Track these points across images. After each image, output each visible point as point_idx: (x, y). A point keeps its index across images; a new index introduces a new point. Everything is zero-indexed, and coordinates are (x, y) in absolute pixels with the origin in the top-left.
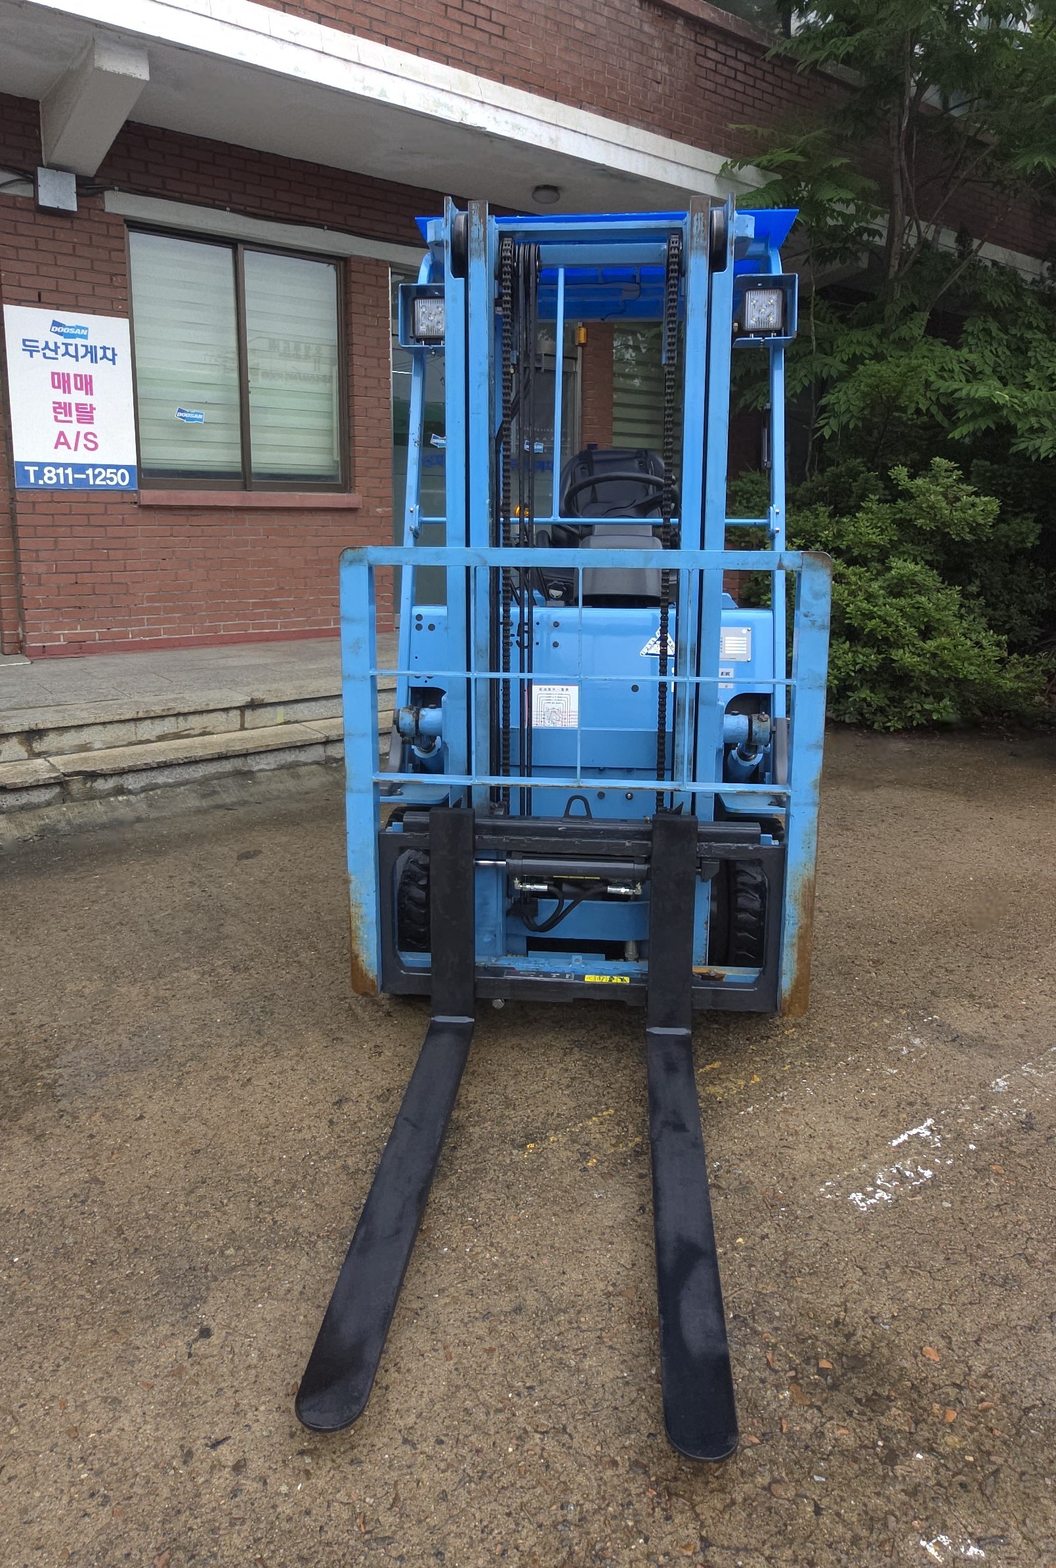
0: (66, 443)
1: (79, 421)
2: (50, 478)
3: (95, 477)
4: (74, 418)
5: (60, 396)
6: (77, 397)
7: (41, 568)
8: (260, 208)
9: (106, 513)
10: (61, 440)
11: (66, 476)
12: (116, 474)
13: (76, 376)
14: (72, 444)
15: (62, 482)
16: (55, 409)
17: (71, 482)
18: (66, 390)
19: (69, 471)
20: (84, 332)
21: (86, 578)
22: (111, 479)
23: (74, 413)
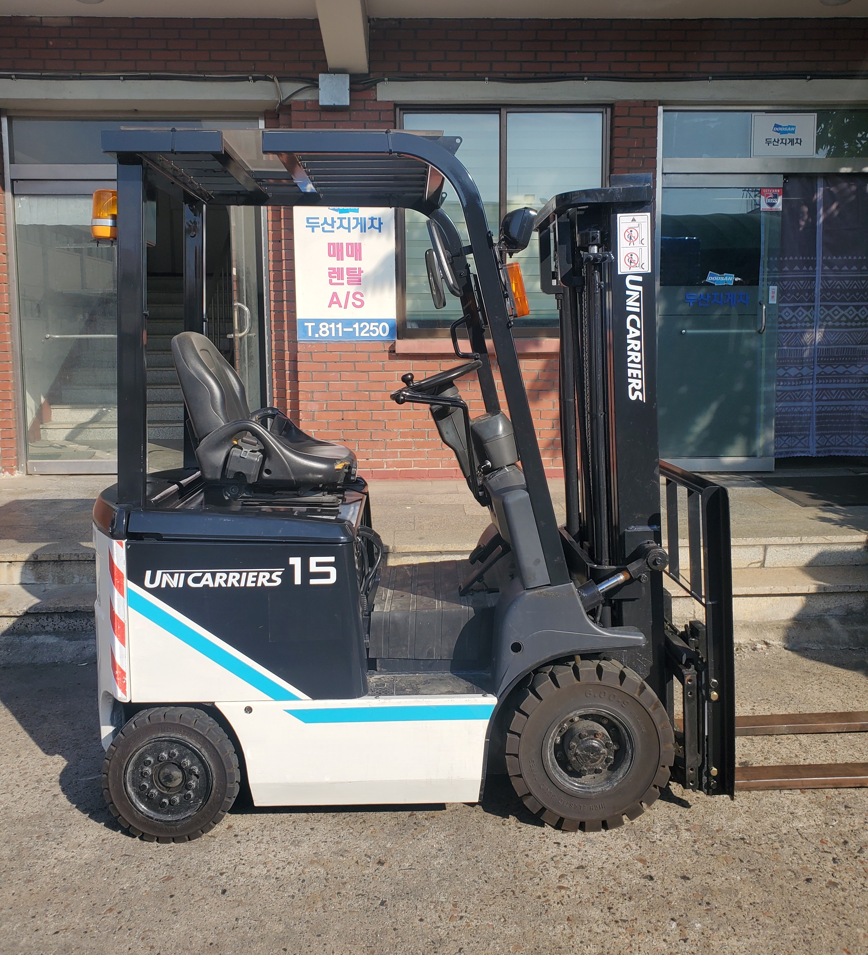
0: (338, 303)
1: (349, 283)
2: (324, 332)
3: (361, 330)
4: (345, 281)
5: (334, 263)
6: (348, 262)
7: (314, 406)
9: (368, 361)
10: (334, 300)
11: (337, 330)
12: (378, 327)
13: (348, 244)
15: (333, 335)
16: (330, 274)
17: (340, 335)
18: (340, 258)
19: (340, 326)
22: (374, 332)
23: (346, 276)
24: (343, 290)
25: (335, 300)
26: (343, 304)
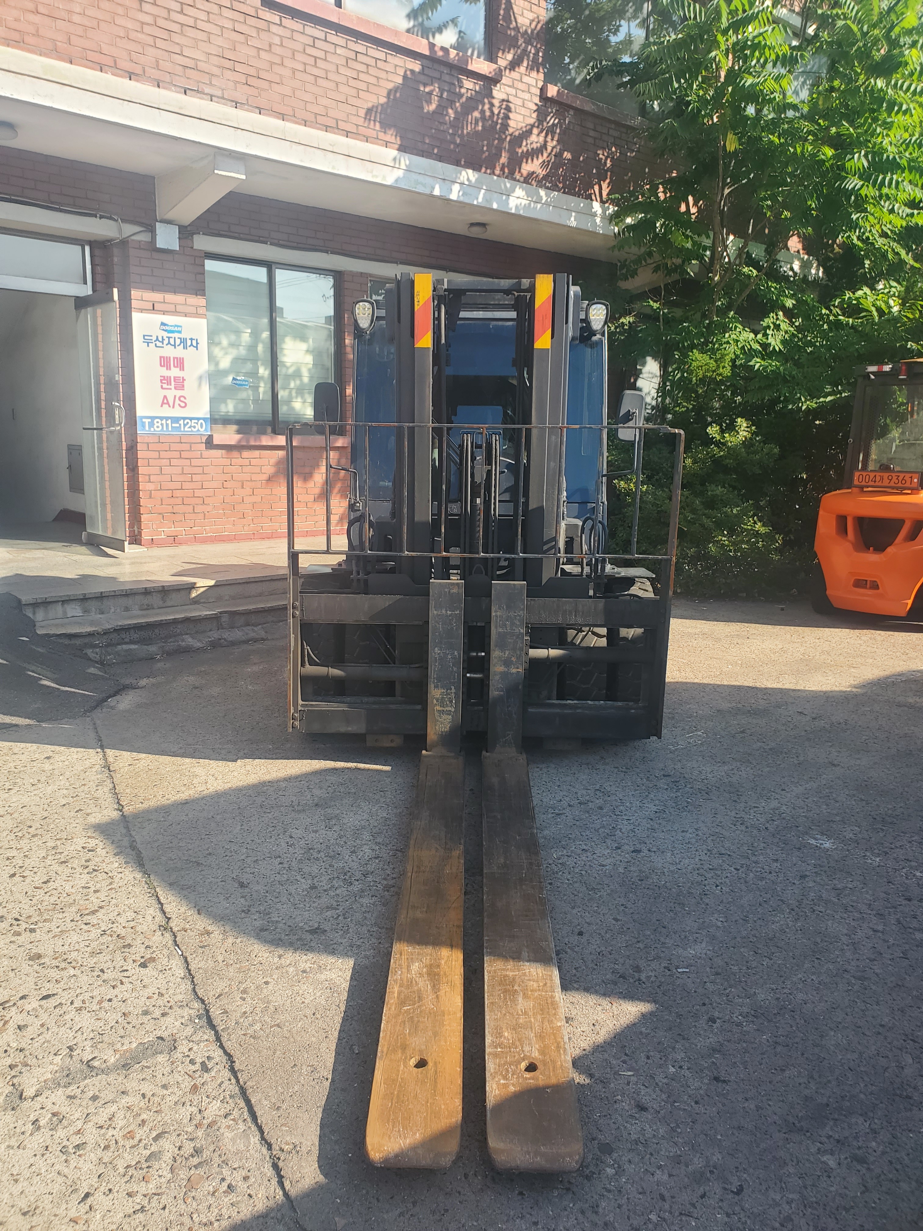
0: (168, 403)
1: (175, 388)
2: (157, 426)
3: (185, 425)
5: (164, 372)
6: (175, 372)
7: (151, 486)
8: (288, 241)
9: (190, 450)
11: (167, 425)
12: (197, 423)
13: (174, 358)
14: (171, 404)
15: (165, 429)
16: (161, 380)
17: (170, 429)
18: (169, 368)
19: (169, 422)
20: (179, 329)
21: (178, 493)
22: (194, 427)
23: (173, 383)
24: (171, 394)
25: (165, 401)
26: (171, 405)
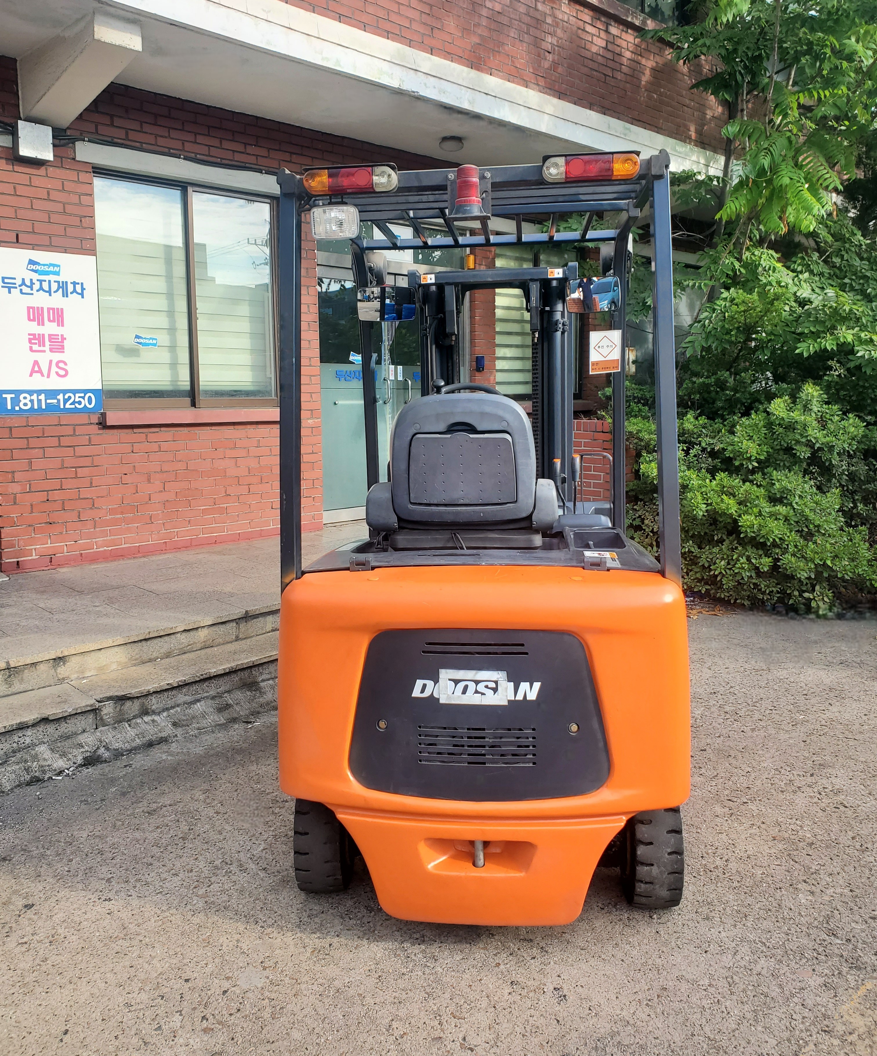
0: (40, 371)
1: (51, 350)
2: (25, 403)
3: (65, 401)
4: (47, 348)
5: (35, 328)
6: (50, 328)
7: (15, 489)
8: (207, 155)
9: (74, 435)
11: (39, 401)
12: (83, 398)
13: (49, 309)
15: (36, 407)
16: (30, 340)
17: (44, 407)
18: (41, 323)
19: (42, 397)
20: (56, 269)
21: (57, 495)
22: (80, 403)
23: (47, 343)
24: (44, 358)
25: (36, 369)
26: (45, 373)
